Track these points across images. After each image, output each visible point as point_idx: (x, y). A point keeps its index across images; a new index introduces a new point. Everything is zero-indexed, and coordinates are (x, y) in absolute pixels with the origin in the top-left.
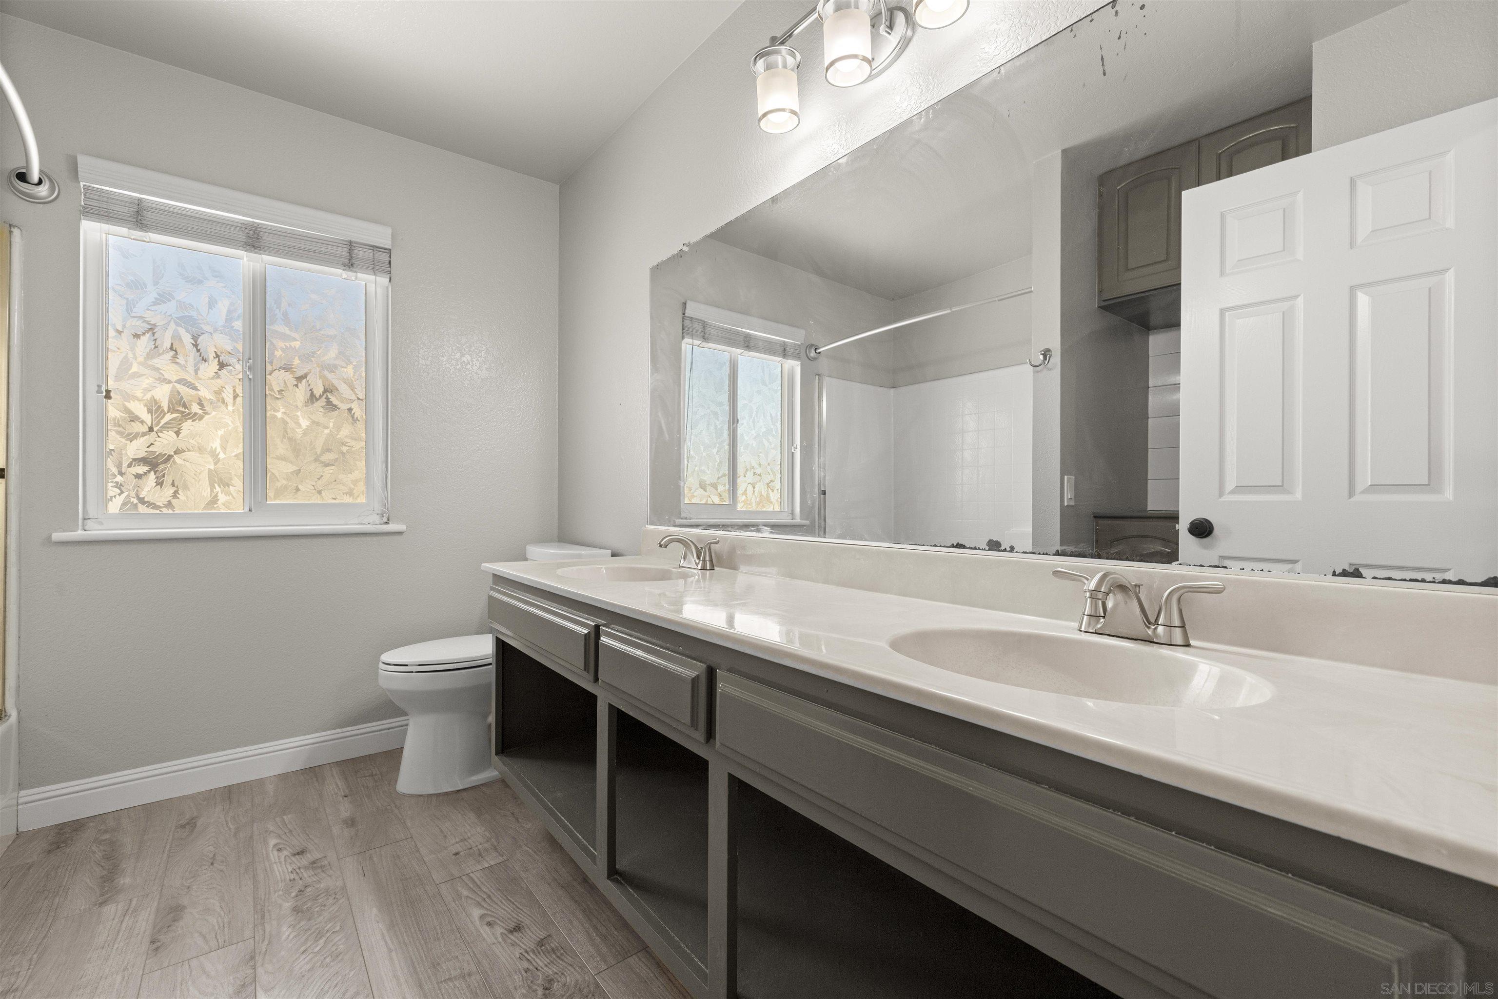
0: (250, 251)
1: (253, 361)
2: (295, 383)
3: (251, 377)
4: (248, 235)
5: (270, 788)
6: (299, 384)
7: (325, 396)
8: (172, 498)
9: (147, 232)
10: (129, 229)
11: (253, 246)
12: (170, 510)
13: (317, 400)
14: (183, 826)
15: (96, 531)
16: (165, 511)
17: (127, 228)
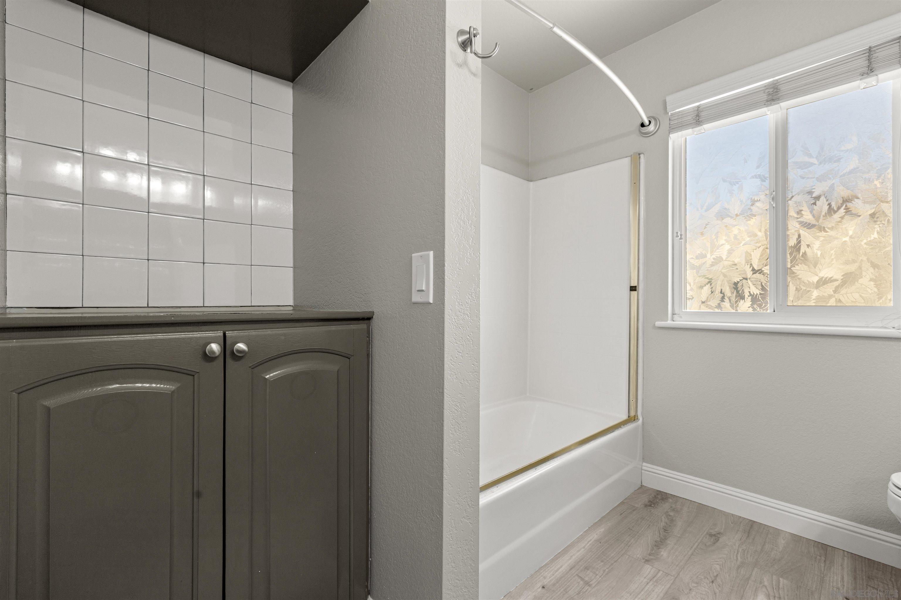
0: (771, 105)
1: (776, 193)
2: (813, 201)
3: (774, 205)
4: (769, 93)
5: (782, 542)
6: (817, 202)
7: (844, 207)
8: (721, 301)
9: (702, 125)
10: (692, 128)
11: (773, 100)
12: (719, 310)
13: (835, 212)
14: (711, 535)
15: (679, 322)
16: (717, 310)
17: (691, 128)
